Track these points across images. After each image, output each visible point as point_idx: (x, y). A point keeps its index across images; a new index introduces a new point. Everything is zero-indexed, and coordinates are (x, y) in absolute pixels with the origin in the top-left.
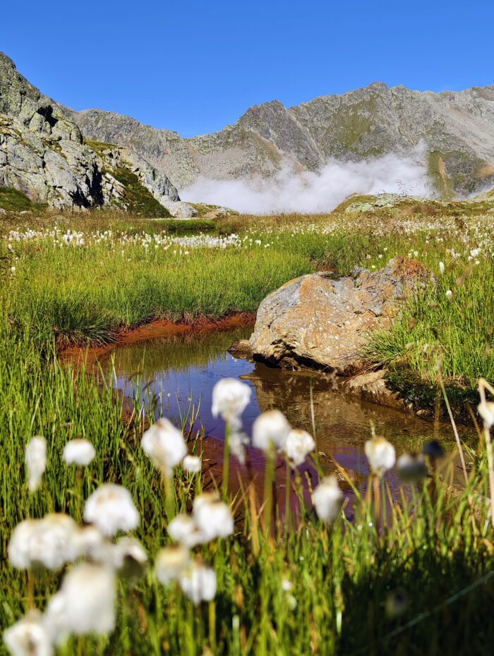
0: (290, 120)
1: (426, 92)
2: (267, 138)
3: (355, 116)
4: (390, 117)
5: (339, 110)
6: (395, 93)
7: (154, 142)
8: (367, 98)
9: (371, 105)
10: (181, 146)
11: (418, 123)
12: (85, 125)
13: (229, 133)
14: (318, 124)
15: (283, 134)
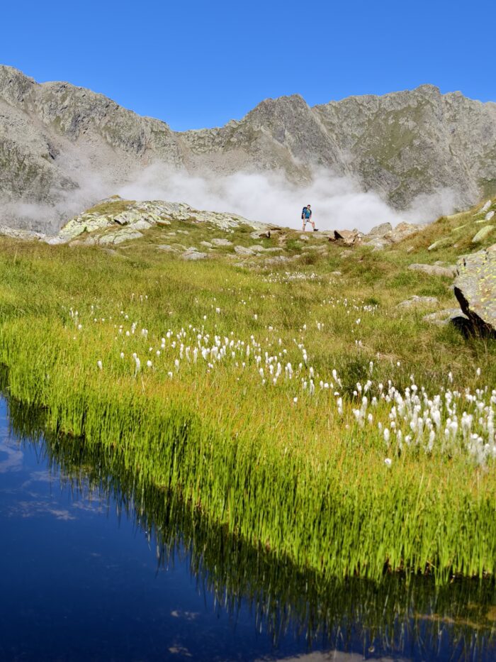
0: (312, 122)
1: (489, 103)
2: (282, 142)
3: (396, 125)
4: (440, 130)
5: (377, 115)
6: (450, 101)
7: (134, 132)
8: (413, 104)
9: (417, 113)
10: (169, 140)
11: (476, 142)
12: (47, 101)
13: (233, 130)
14: (347, 130)
15: (301, 140)
